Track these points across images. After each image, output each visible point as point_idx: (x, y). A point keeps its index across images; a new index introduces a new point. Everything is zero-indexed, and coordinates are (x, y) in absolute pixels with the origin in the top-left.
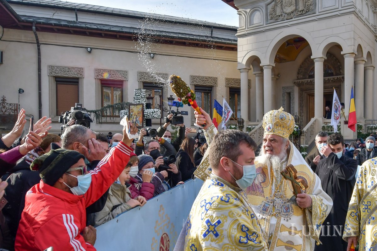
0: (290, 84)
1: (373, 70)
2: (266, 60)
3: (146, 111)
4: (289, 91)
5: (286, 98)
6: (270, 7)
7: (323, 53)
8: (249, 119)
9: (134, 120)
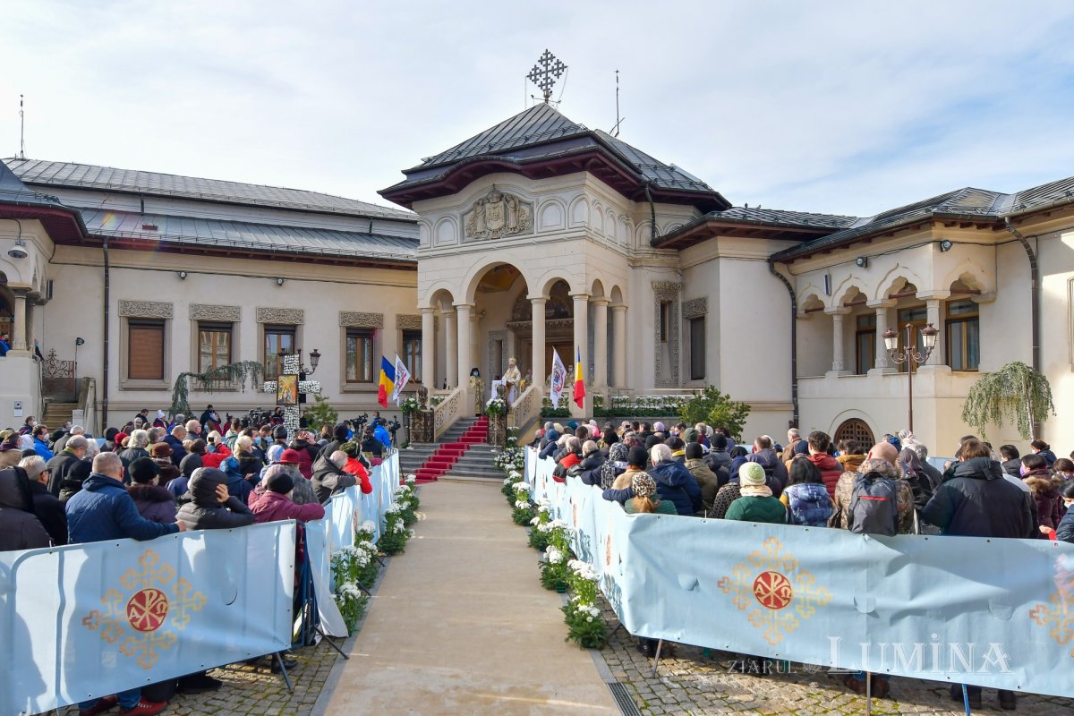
0: (500, 327)
1: (626, 312)
2: (461, 297)
3: (301, 383)
4: (500, 338)
5: (494, 349)
6: (467, 218)
7: (544, 292)
8: (436, 386)
9: (285, 396)
